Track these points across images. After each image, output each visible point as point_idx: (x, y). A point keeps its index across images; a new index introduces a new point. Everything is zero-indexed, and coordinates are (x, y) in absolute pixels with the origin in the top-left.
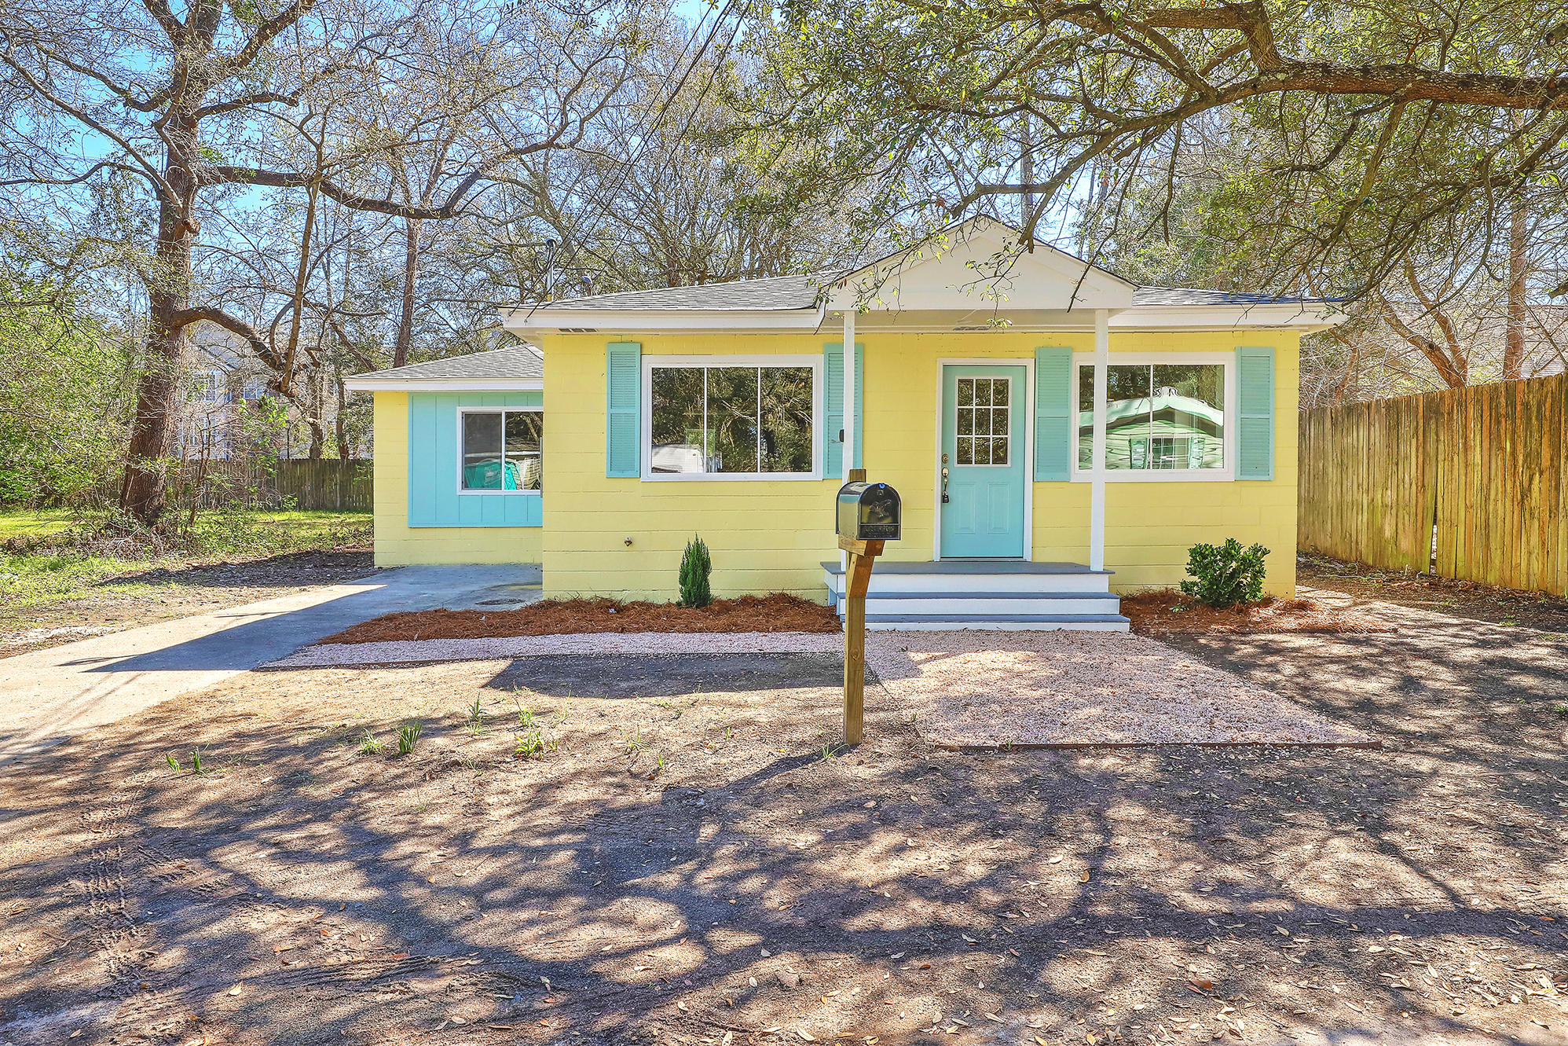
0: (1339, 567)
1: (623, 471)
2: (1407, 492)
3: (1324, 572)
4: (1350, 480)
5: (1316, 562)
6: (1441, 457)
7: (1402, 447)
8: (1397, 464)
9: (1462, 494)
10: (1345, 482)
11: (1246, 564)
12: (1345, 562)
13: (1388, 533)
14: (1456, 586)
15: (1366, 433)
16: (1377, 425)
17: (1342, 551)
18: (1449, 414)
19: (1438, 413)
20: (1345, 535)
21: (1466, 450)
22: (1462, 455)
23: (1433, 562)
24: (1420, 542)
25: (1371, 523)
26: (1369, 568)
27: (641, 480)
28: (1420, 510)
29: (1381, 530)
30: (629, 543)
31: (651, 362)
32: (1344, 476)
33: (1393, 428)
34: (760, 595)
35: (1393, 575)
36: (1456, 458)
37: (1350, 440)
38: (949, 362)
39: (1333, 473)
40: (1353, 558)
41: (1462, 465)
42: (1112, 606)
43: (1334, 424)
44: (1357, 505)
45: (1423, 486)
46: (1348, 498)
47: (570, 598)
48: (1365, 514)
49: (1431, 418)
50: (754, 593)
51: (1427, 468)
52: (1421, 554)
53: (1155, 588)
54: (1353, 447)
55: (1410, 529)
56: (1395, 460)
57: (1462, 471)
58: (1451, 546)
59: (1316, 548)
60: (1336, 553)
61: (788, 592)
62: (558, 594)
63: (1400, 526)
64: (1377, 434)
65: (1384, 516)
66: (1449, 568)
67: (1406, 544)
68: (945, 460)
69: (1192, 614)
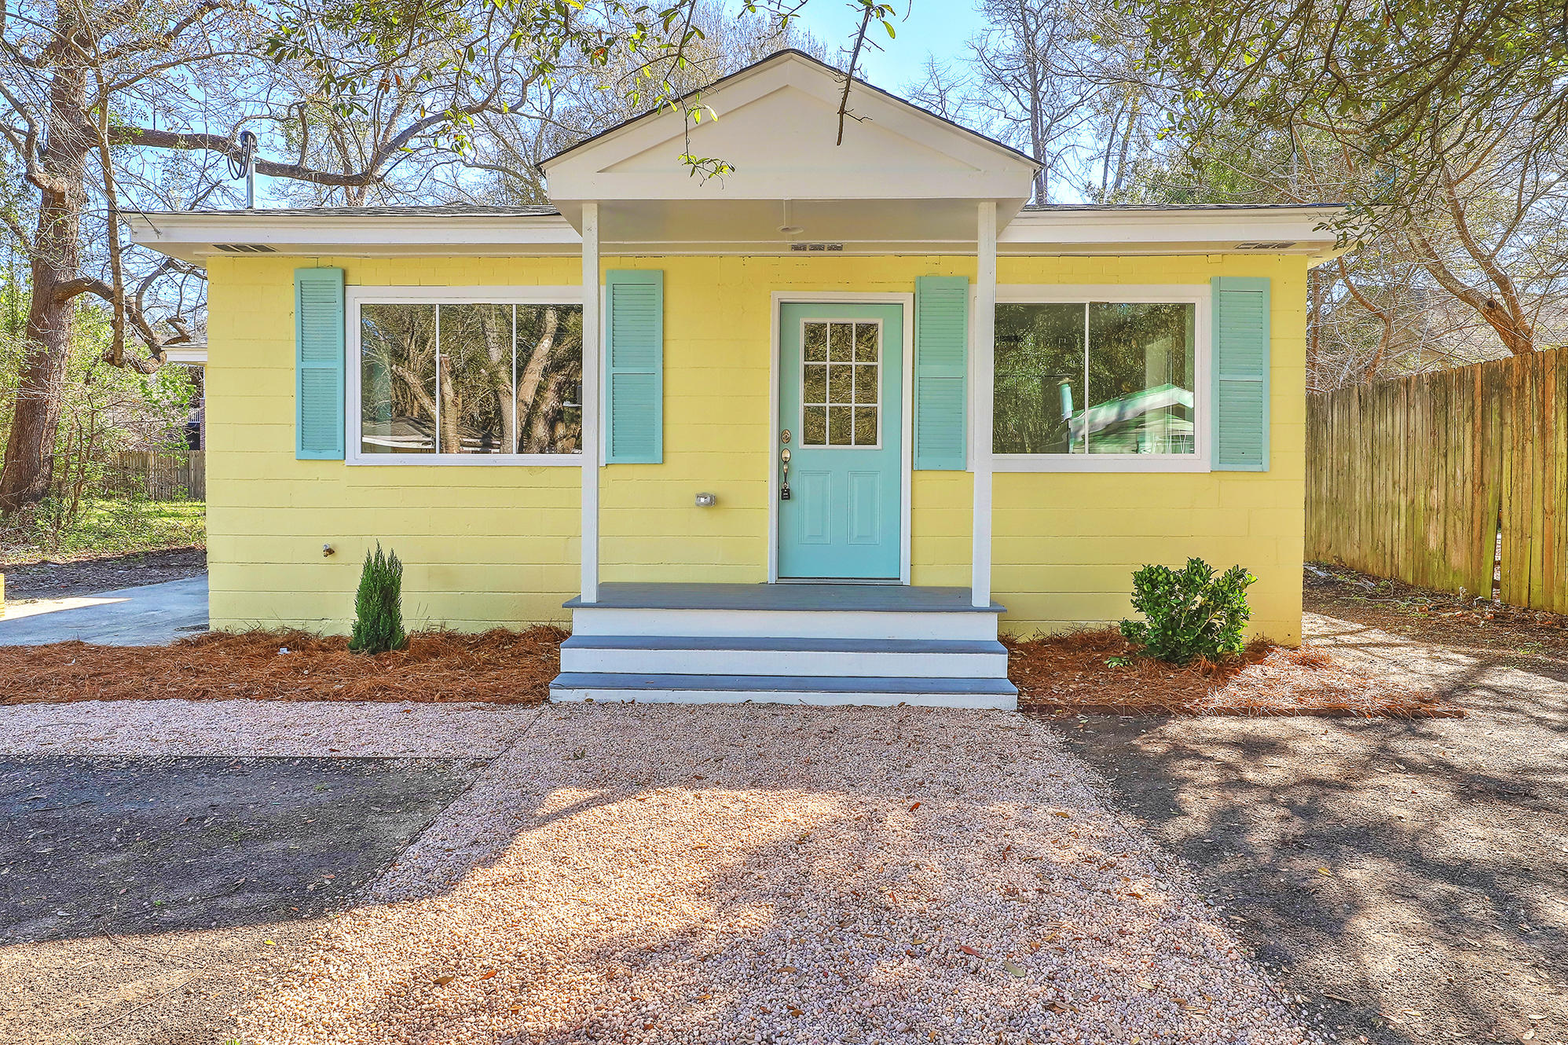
0: (1370, 585)
1: (320, 451)
2: (1459, 492)
3: (1348, 593)
4: (1383, 476)
5: (1340, 578)
6: (1507, 446)
7: (1451, 433)
8: (1446, 456)
9: (1538, 495)
10: (1376, 479)
11: (1219, 597)
12: (1376, 579)
13: (1433, 543)
14: (1533, 620)
15: (1404, 417)
16: (1418, 407)
17: (1372, 565)
18: (1518, 388)
19: (1503, 388)
20: (1377, 546)
21: (1543, 435)
22: (1538, 442)
23: (1496, 584)
24: (1477, 555)
25: (1411, 528)
26: (1408, 588)
27: (346, 463)
28: (1477, 516)
29: (1424, 541)
30: (330, 552)
31: (358, 298)
32: (1376, 472)
33: (1440, 409)
34: (517, 628)
35: (1442, 599)
36: (1529, 446)
37: (1383, 427)
38: (788, 297)
39: (1361, 469)
40: (1388, 574)
41: (1538, 456)
42: (997, 665)
43: (1362, 408)
44: (1392, 508)
45: (1482, 484)
46: (1381, 499)
47: (247, 628)
48: (1403, 519)
49: (1493, 394)
50: (509, 626)
51: (1487, 460)
52: (1480, 573)
53: (1092, 625)
54: (1387, 435)
55: (1463, 543)
56: (1443, 450)
57: (1539, 465)
58: (1522, 564)
59: (1340, 560)
60: (1366, 566)
61: (556, 625)
62: (228, 623)
63: (1450, 535)
64: (1419, 417)
65: (1427, 524)
66: (1520, 594)
67: (1458, 558)
68: (784, 438)
69: (1134, 675)
